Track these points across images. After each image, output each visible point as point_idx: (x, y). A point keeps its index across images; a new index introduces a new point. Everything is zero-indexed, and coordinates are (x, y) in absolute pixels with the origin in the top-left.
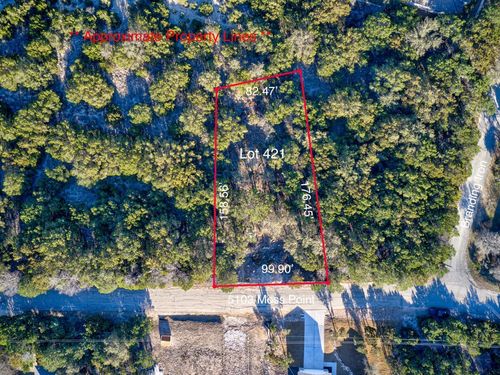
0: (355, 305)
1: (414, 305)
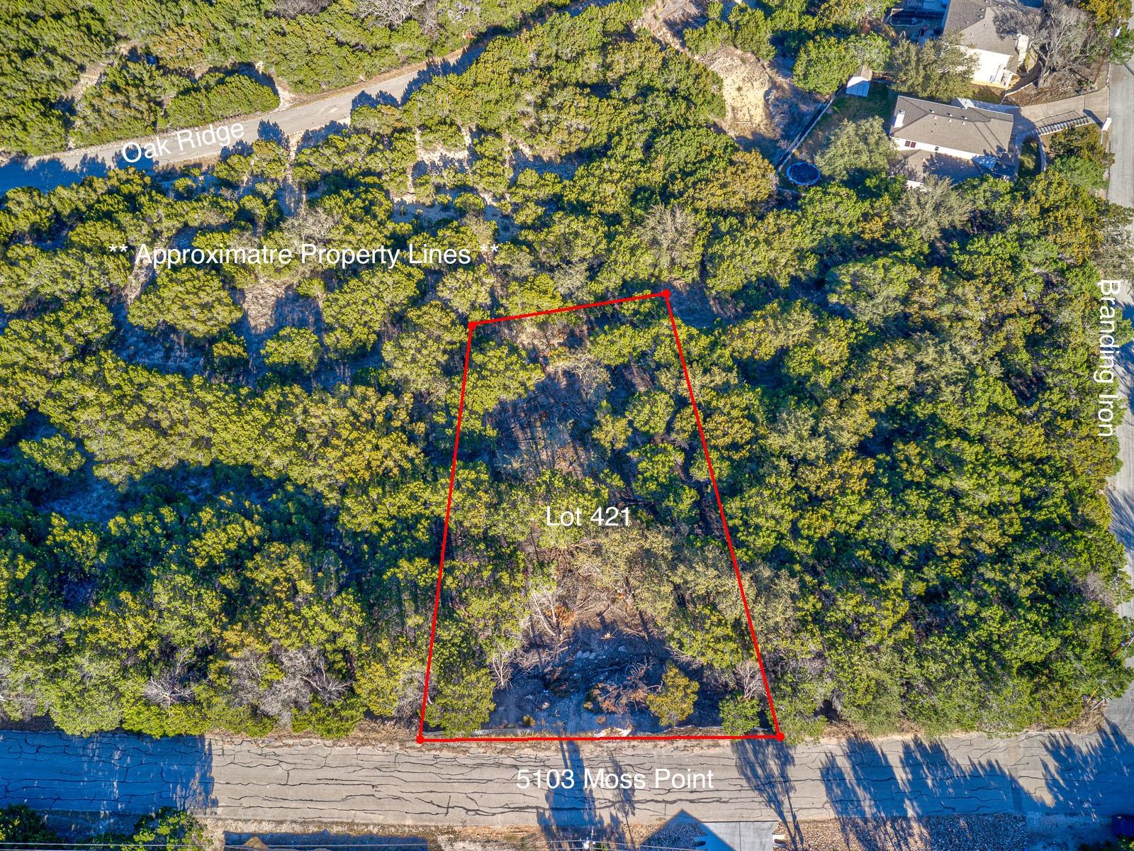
0: (868, 807)
1: (1060, 808)
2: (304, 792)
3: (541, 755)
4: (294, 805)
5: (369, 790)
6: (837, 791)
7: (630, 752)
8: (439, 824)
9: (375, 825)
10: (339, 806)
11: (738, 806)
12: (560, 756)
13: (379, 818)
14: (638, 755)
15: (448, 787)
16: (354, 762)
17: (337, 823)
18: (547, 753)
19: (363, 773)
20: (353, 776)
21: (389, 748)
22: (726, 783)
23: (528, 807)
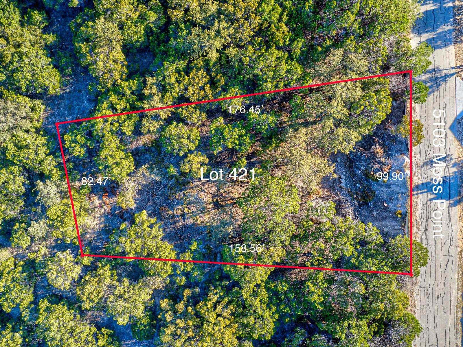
2: (441, 335)
3: (420, 206)
4: (448, 340)
5: (440, 300)
6: (439, 43)
7: (418, 156)
8: (457, 260)
9: (458, 294)
10: (449, 315)
11: (448, 98)
12: (420, 195)
13: (455, 292)
14: (420, 152)
15: (438, 257)
16: (425, 310)
17: (457, 315)
18: (419, 203)
19: (430, 304)
20: (433, 310)
21: (416, 291)
22: (436, 104)
23: (449, 213)
